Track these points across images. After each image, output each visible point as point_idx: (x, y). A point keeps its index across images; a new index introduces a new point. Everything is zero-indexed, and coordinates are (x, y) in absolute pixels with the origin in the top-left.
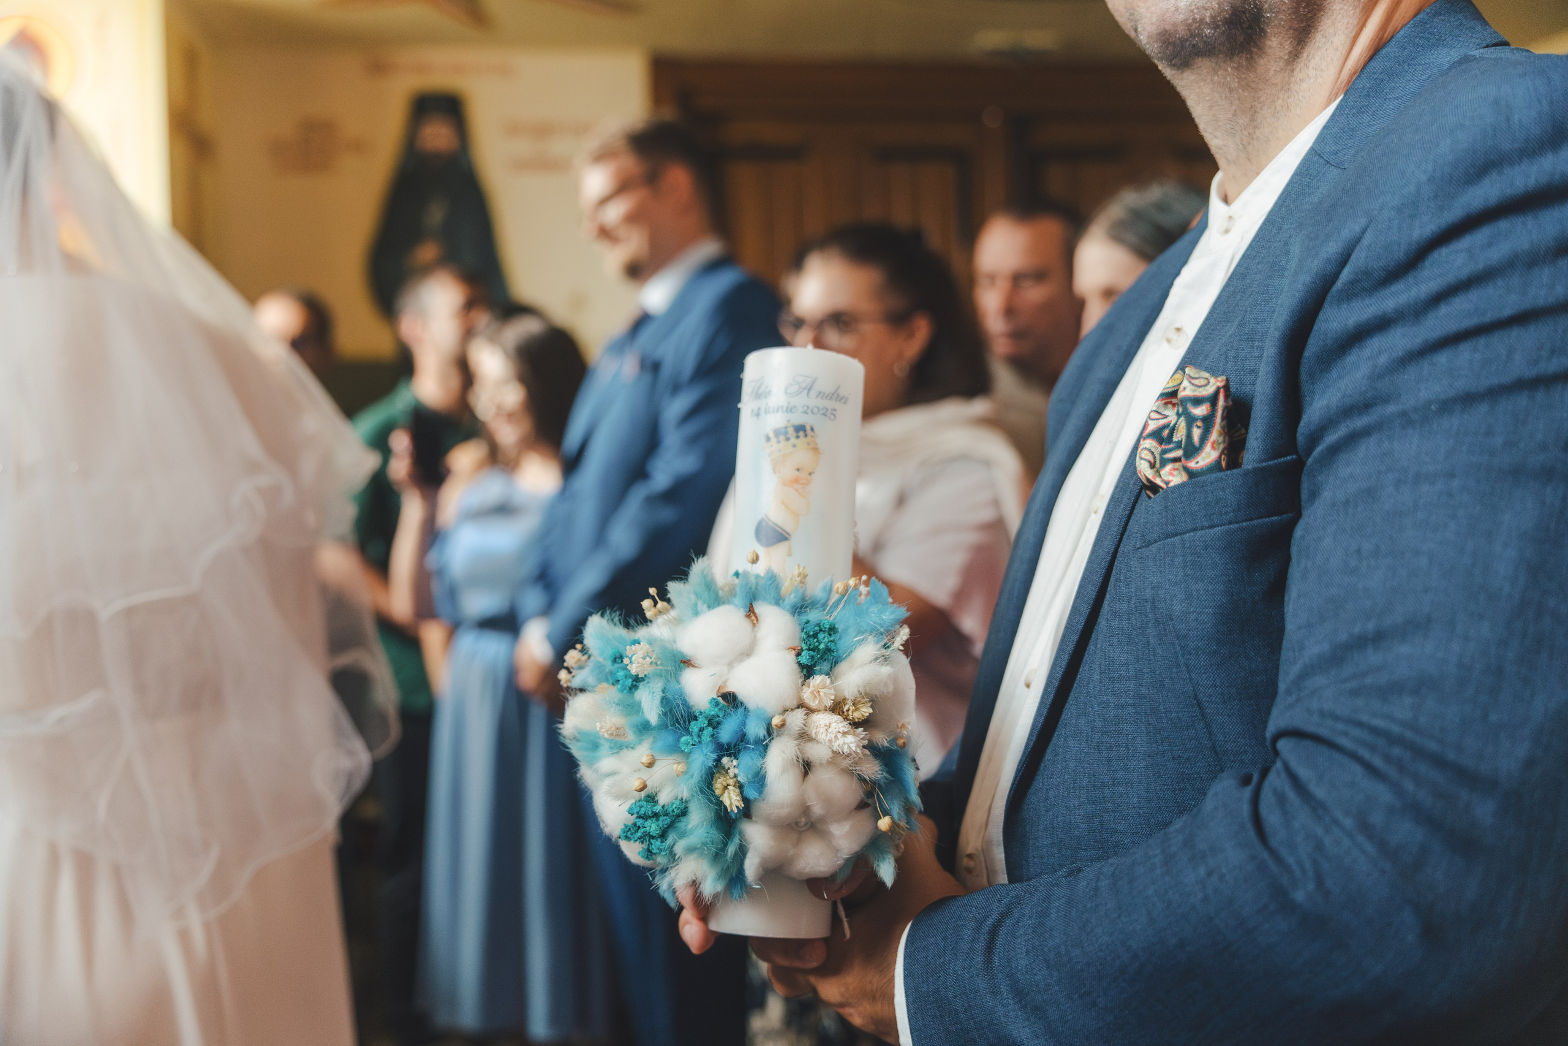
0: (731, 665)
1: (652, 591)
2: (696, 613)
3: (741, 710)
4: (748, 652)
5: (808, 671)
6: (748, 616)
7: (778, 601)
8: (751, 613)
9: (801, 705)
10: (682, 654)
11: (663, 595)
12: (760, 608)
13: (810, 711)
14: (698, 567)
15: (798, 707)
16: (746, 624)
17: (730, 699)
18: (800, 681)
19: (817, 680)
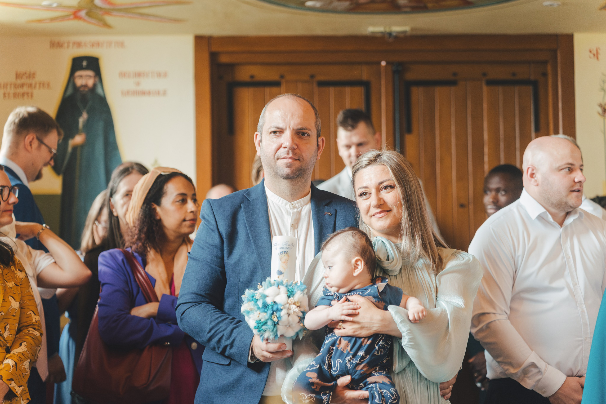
0: (275, 296)
1: (259, 284)
2: (268, 288)
3: (277, 305)
4: (278, 294)
5: (289, 297)
6: (278, 288)
7: (283, 285)
8: (278, 287)
9: (288, 303)
10: (266, 295)
11: (261, 285)
12: (280, 286)
13: (290, 304)
14: (268, 279)
15: (287, 304)
16: (278, 289)
17: (275, 303)
18: (288, 299)
19: (290, 299)
